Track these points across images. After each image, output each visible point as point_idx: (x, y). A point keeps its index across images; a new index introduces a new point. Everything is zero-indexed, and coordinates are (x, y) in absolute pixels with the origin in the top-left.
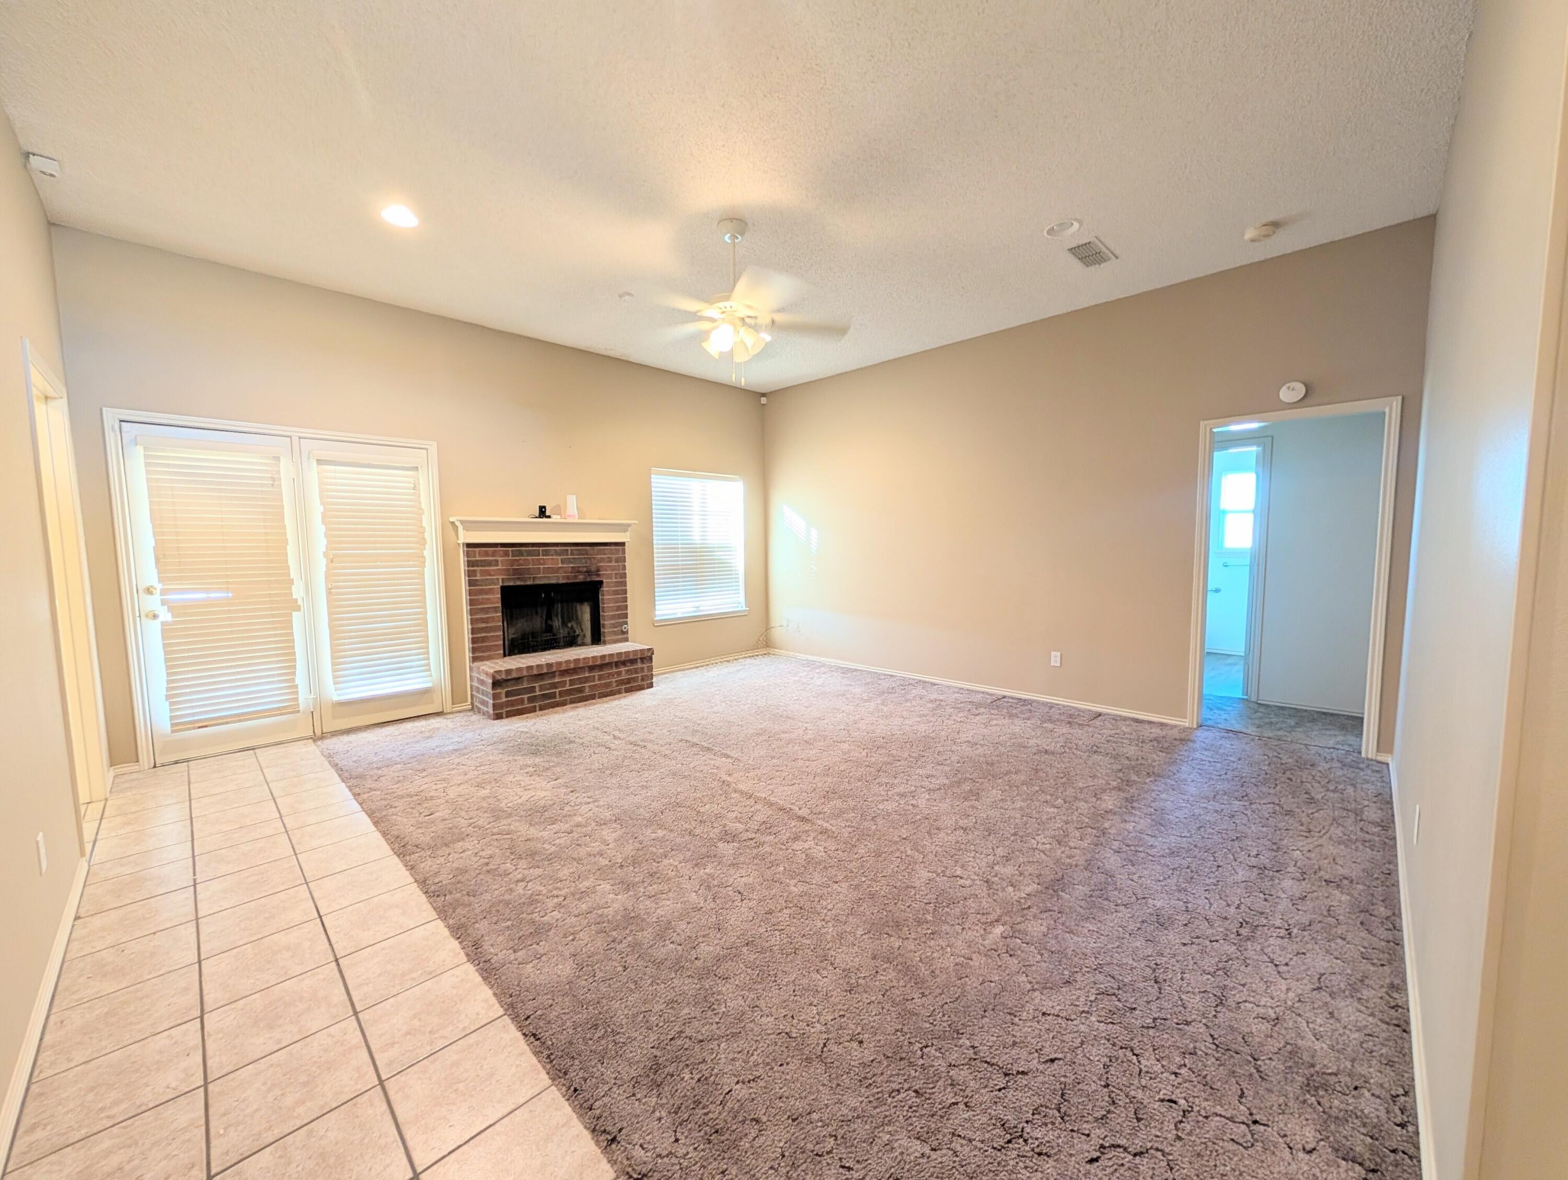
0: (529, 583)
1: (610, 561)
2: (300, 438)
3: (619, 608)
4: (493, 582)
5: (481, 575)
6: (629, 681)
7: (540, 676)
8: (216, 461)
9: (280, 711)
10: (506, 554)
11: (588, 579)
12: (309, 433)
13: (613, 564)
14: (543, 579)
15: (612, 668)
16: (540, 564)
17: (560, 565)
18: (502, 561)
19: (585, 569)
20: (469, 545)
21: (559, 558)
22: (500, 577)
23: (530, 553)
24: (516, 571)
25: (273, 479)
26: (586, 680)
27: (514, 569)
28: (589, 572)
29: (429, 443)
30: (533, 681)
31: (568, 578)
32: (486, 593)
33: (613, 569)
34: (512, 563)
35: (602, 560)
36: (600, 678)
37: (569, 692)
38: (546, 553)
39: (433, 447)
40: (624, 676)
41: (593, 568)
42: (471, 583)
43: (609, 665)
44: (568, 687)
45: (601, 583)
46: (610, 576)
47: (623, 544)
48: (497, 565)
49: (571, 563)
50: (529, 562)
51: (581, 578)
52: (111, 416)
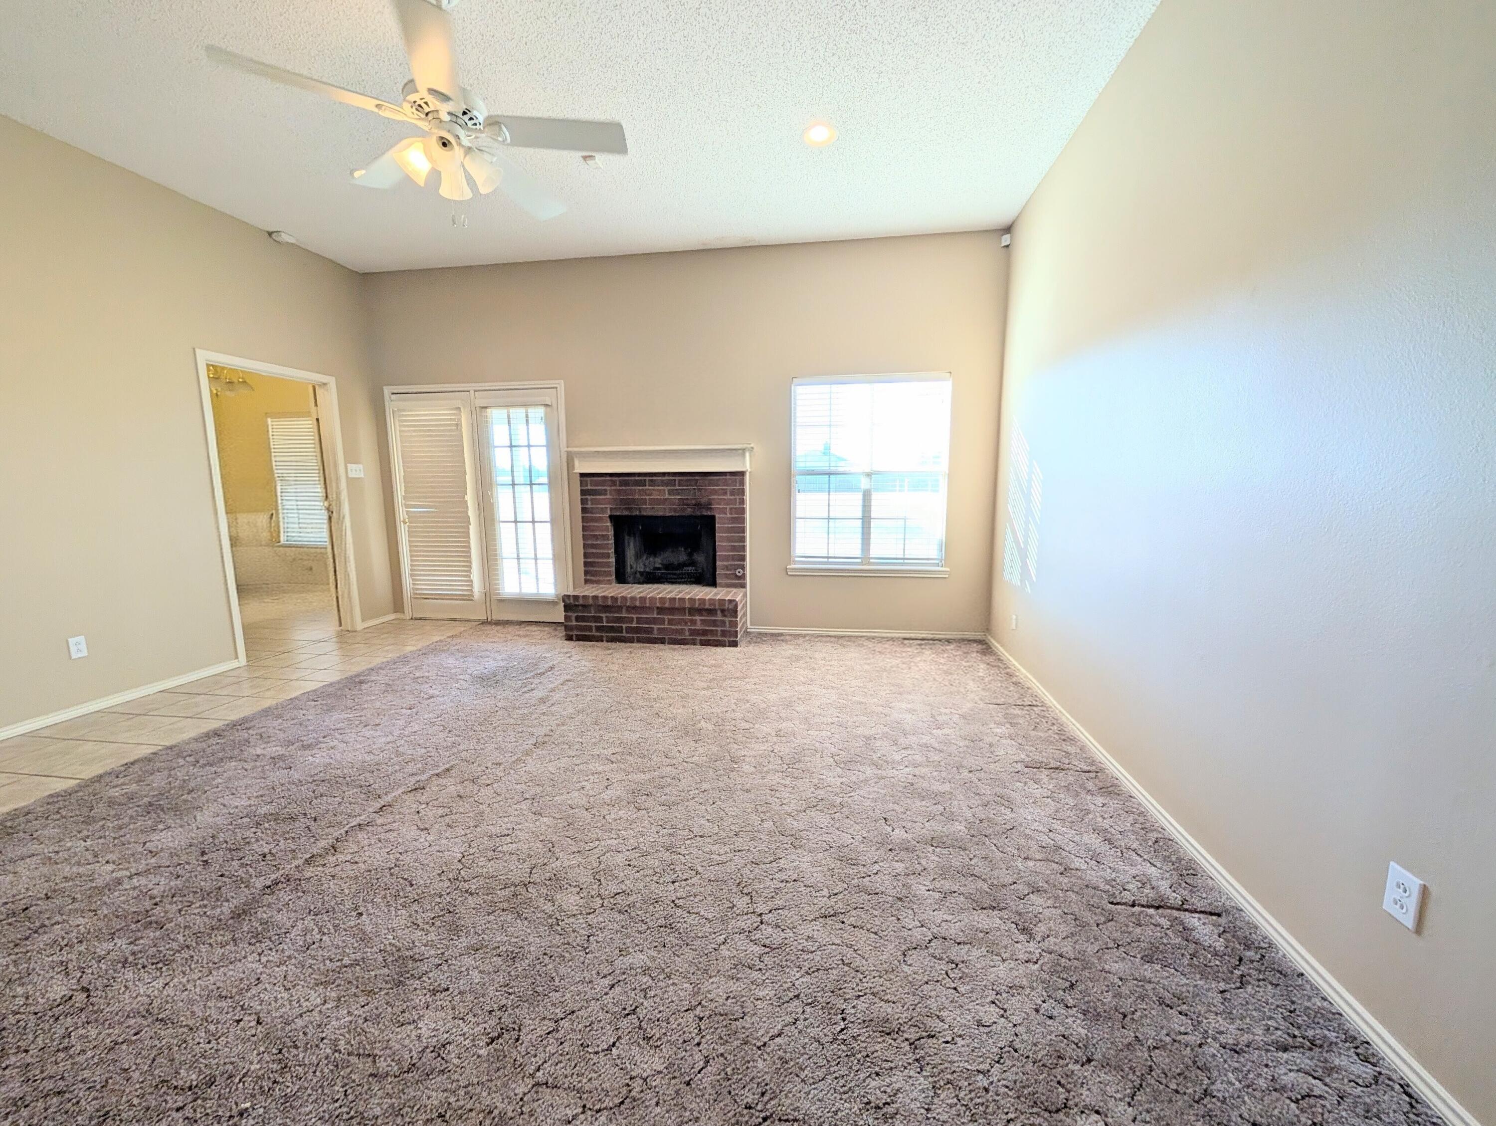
0: (634, 514)
1: (725, 494)
2: (475, 391)
3: (734, 548)
4: (603, 510)
5: (592, 504)
6: (704, 633)
7: (606, 608)
8: (433, 415)
9: (462, 598)
10: (613, 483)
11: (698, 513)
12: (478, 386)
13: (728, 497)
14: (648, 510)
15: (685, 614)
16: (646, 495)
17: (667, 496)
18: (611, 490)
19: (694, 502)
20: (582, 475)
21: (666, 489)
22: (609, 506)
23: (638, 483)
24: (623, 502)
25: (457, 425)
26: (654, 621)
27: (621, 500)
28: (698, 505)
29: (557, 381)
30: (600, 612)
31: (675, 510)
32: (596, 521)
33: (728, 502)
34: (619, 492)
35: (715, 492)
36: (671, 622)
37: (637, 630)
38: (652, 483)
39: (561, 385)
40: (699, 626)
41: (704, 500)
42: (584, 510)
43: (682, 610)
44: (634, 625)
45: (713, 517)
46: (723, 511)
47: (742, 474)
48: (606, 495)
49: (678, 494)
50: (636, 492)
51: (689, 511)
52: (387, 390)
